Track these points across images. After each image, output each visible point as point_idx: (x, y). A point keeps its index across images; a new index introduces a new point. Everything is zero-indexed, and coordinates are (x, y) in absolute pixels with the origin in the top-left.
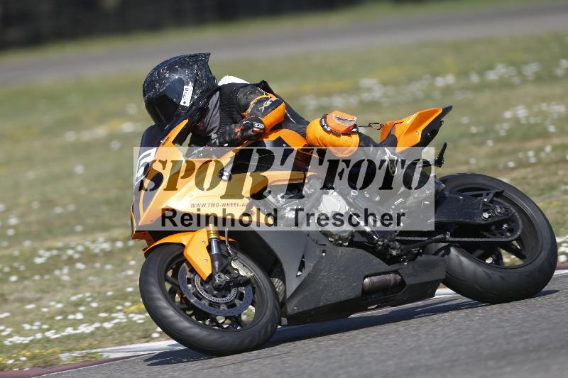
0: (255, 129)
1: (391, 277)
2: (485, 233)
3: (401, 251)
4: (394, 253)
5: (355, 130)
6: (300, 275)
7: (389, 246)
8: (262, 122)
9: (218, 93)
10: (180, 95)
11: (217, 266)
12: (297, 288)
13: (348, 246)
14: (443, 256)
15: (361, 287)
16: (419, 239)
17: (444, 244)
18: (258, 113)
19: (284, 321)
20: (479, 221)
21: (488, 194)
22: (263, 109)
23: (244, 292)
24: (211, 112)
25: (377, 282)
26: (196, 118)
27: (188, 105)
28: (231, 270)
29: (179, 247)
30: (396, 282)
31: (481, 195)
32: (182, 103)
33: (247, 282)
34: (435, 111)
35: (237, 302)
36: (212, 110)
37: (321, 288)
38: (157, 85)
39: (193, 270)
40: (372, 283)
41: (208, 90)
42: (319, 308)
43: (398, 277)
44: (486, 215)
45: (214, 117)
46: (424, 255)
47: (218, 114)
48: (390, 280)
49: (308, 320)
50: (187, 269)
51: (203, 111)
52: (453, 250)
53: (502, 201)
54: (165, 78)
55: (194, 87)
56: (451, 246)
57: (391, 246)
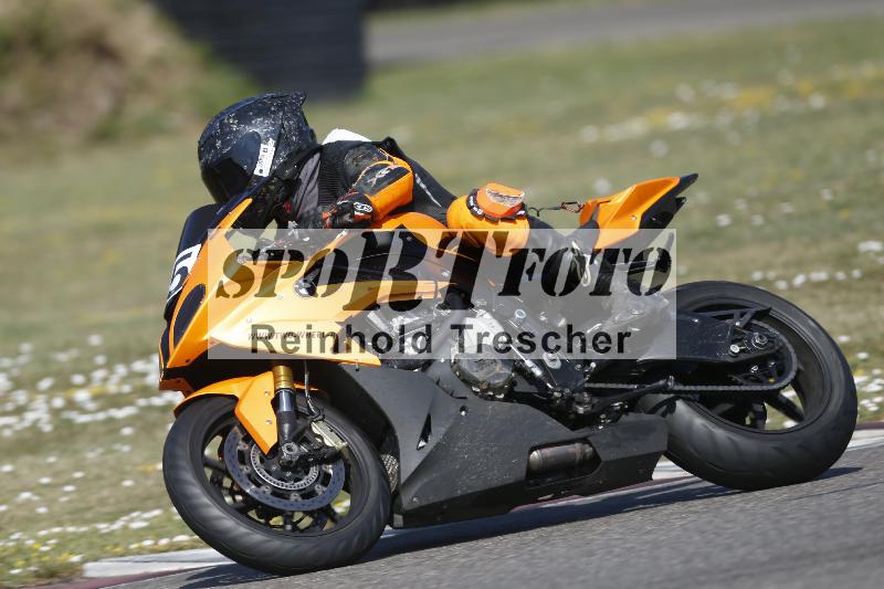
0: (356, 213)
1: (575, 448)
2: (735, 378)
3: (593, 406)
4: (581, 410)
5: (522, 212)
6: (423, 447)
7: (573, 399)
8: (369, 203)
9: (317, 156)
10: (254, 159)
11: (286, 431)
12: (419, 466)
13: (504, 400)
14: (664, 415)
15: (524, 465)
16: (625, 386)
17: (666, 397)
18: (365, 188)
19: (399, 520)
20: (724, 357)
21: (742, 315)
22: (374, 183)
23: (331, 472)
24: (303, 186)
25: (551, 457)
26: (280, 196)
27: (266, 174)
28: (310, 437)
29: (231, 401)
30: (585, 456)
31: (731, 316)
32: (256, 172)
33: (335, 456)
34: (666, 183)
35: (319, 489)
36: (305, 182)
37: (457, 467)
38: (219, 144)
39: (248, 438)
40: (544, 459)
41: (299, 151)
42: (456, 499)
43: (589, 450)
44: (735, 349)
45: (309, 194)
46: (631, 414)
47: (316, 190)
48: (574, 454)
49: (439, 519)
50: (241, 436)
51: (292, 185)
52: (680, 405)
53: (766, 326)
54: (231, 132)
55: (277, 146)
56: (678, 398)
57: (577, 399)
